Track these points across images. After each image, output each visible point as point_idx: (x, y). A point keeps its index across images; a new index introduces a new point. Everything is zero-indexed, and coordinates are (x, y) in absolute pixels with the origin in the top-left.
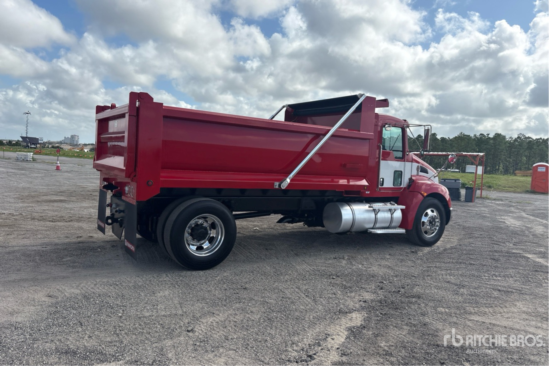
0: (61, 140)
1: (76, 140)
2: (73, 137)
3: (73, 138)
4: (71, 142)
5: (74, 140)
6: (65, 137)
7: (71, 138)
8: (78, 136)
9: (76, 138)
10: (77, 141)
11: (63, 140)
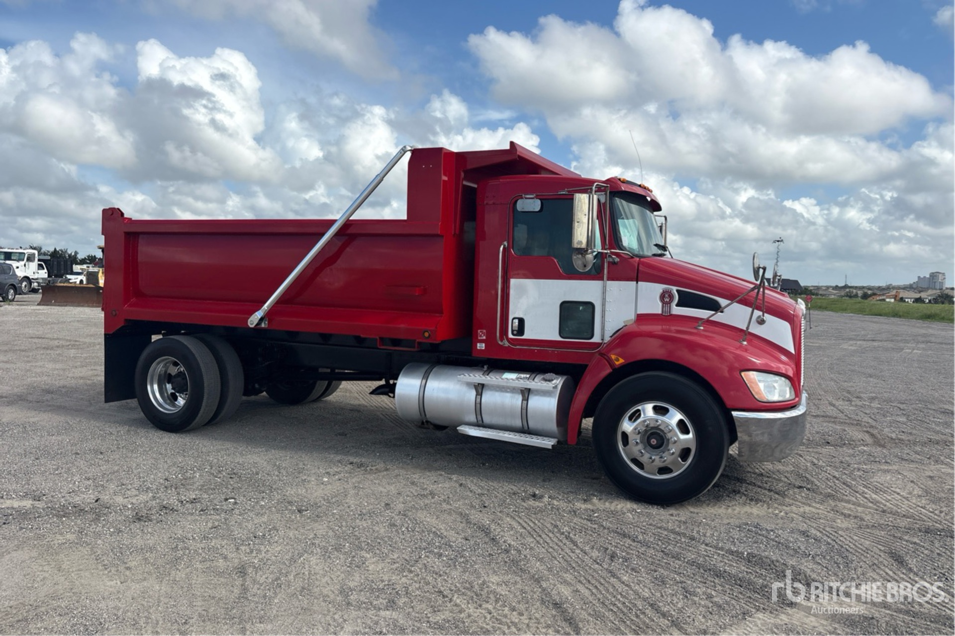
0: (912, 283)
1: (940, 281)
2: (934, 276)
3: (933, 279)
4: (929, 284)
5: (935, 282)
6: (919, 277)
7: (929, 278)
8: (944, 274)
9: (940, 278)
10: (942, 283)
11: (914, 283)
